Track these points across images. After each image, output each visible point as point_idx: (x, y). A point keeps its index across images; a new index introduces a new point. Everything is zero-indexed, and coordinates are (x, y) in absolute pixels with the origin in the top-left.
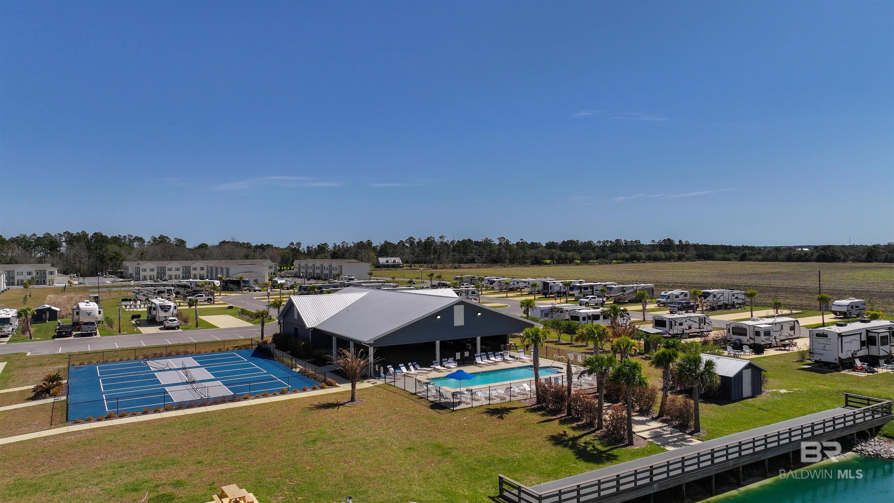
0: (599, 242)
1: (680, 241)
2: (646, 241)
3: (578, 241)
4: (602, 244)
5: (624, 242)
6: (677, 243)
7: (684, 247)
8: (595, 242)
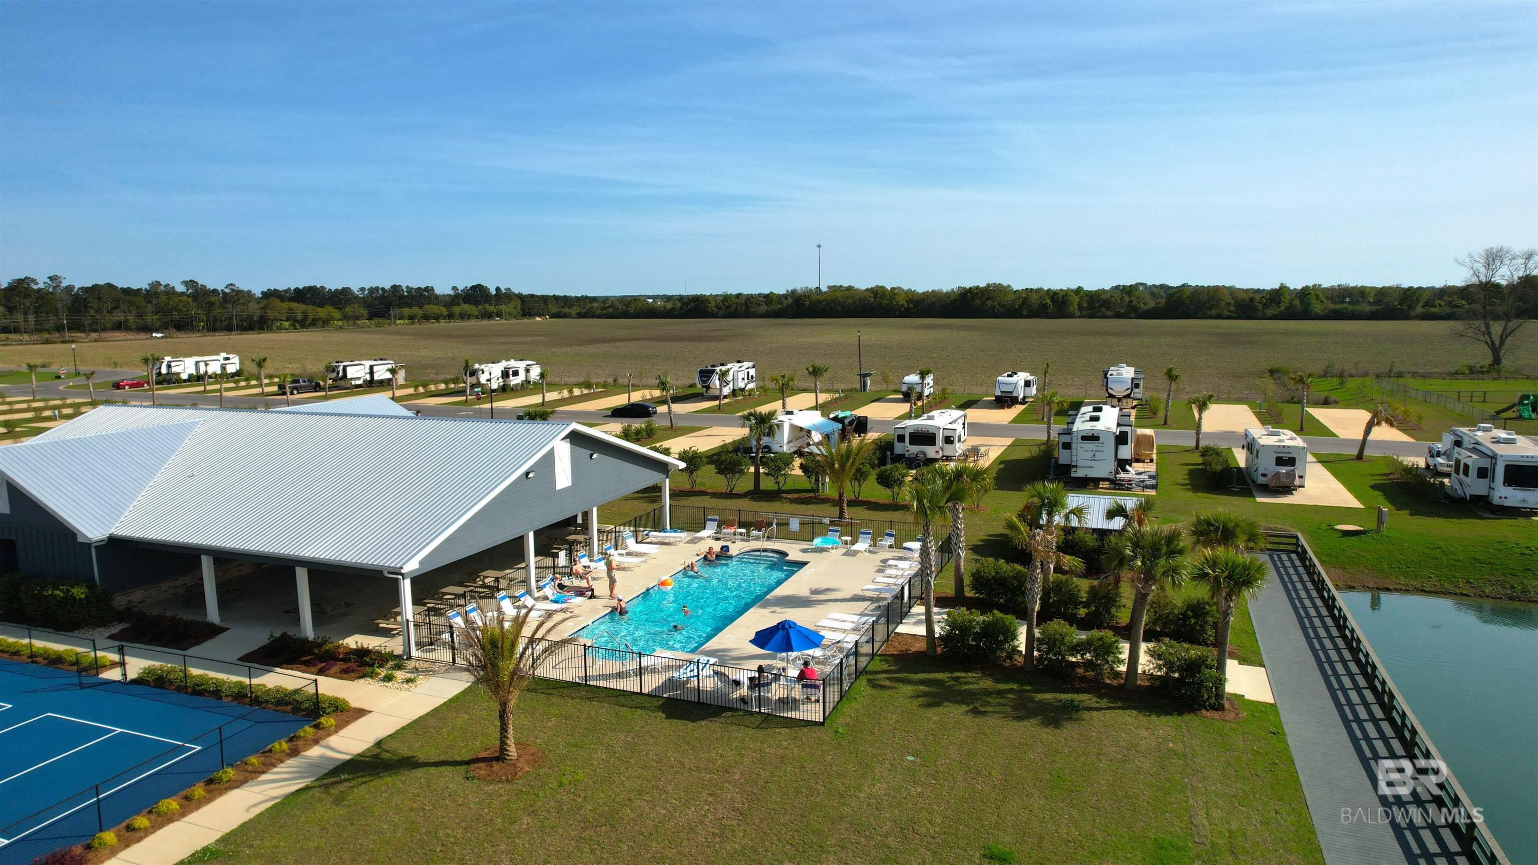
0: (363, 289)
1: (498, 289)
2: (443, 289)
3: (323, 288)
4: (367, 292)
5: (405, 290)
6: (493, 292)
7: (504, 297)
8: (355, 289)
